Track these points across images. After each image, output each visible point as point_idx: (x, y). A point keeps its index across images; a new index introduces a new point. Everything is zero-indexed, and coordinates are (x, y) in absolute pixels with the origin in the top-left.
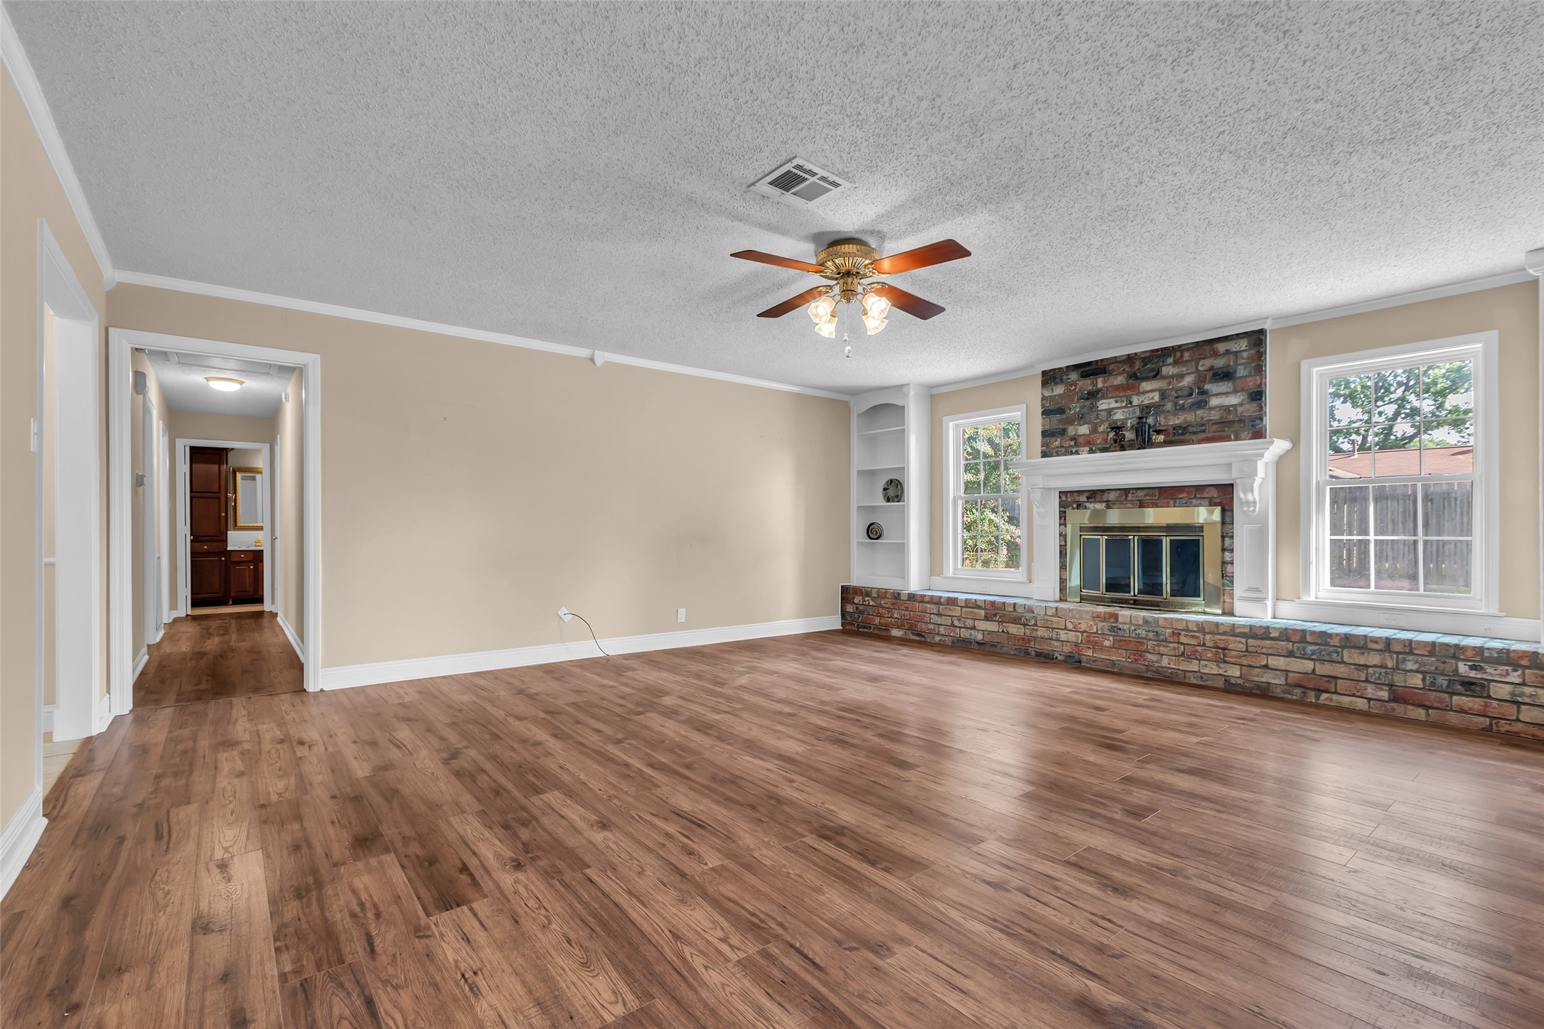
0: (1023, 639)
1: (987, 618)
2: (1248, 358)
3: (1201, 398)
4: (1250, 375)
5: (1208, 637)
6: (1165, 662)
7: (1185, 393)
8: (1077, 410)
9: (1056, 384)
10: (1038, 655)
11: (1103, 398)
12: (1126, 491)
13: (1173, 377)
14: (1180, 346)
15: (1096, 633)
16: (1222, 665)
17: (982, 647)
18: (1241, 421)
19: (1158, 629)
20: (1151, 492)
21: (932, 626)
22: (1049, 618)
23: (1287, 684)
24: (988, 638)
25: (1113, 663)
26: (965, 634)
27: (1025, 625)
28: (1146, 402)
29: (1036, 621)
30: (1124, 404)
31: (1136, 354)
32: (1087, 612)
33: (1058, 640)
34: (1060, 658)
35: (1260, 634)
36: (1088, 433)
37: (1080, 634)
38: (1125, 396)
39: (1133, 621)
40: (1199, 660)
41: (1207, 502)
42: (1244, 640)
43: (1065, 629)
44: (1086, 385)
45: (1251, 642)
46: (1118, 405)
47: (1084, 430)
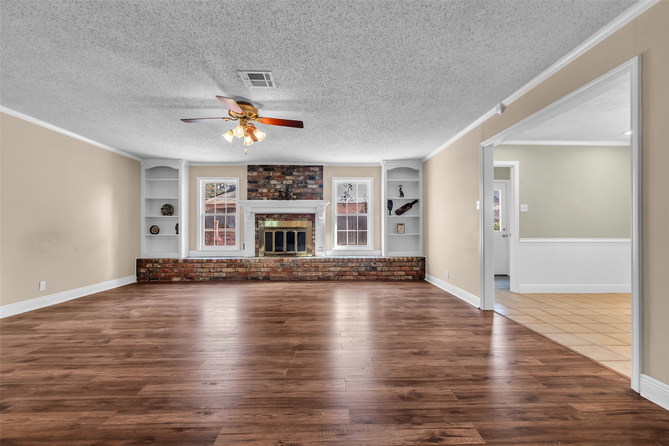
0: (245, 273)
1: (228, 267)
2: (319, 174)
3: (306, 184)
4: (320, 179)
5: (313, 264)
6: (299, 274)
7: (301, 182)
8: (262, 183)
9: (254, 171)
10: (252, 279)
11: (272, 179)
12: (281, 215)
13: (297, 176)
14: (299, 166)
15: (276, 267)
16: (317, 272)
17: (226, 279)
18: (317, 194)
19: (297, 263)
20: (289, 215)
21: (198, 274)
22: (256, 264)
23: (334, 275)
24: (228, 275)
25: (282, 277)
26: (216, 275)
27: (246, 267)
28: (288, 183)
29: (251, 265)
30: (280, 183)
31: (284, 166)
32: (272, 260)
33: (260, 272)
34: (261, 278)
35: (327, 261)
36: (267, 192)
37: (269, 268)
38: (281, 180)
39: (289, 261)
40: (310, 272)
41: (307, 219)
42: (323, 263)
43: (263, 267)
44: (266, 174)
45: (325, 264)
46: (278, 183)
47: (265, 191)
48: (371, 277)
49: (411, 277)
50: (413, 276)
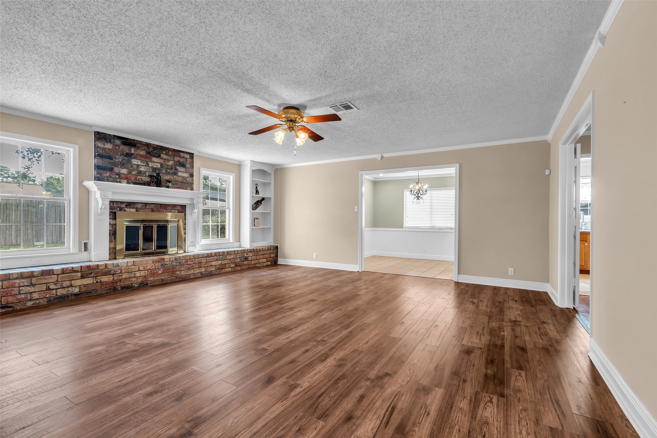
0: (112, 283)
1: (83, 277)
2: (190, 162)
3: (175, 171)
4: (190, 168)
5: (196, 260)
6: (183, 273)
7: (170, 167)
8: (120, 160)
9: (107, 142)
10: (122, 288)
11: (134, 158)
12: (146, 204)
13: (165, 159)
14: (168, 148)
15: (155, 269)
16: (200, 269)
17: (79, 296)
18: (188, 183)
19: (180, 261)
20: (157, 205)
21: (23, 296)
22: (129, 267)
23: (216, 269)
24: (84, 289)
25: (163, 280)
26: (60, 292)
27: (113, 274)
28: (155, 166)
29: (121, 270)
30: (145, 165)
31: (150, 144)
32: (151, 260)
33: (134, 277)
34: (136, 286)
36: (126, 173)
37: (147, 271)
38: (146, 161)
39: (171, 260)
40: (193, 269)
41: (177, 211)
42: (206, 259)
43: (139, 270)
44: (126, 149)
45: (208, 258)
46: (142, 164)
47: (124, 171)
48: (244, 267)
49: (269, 263)
50: (271, 261)
